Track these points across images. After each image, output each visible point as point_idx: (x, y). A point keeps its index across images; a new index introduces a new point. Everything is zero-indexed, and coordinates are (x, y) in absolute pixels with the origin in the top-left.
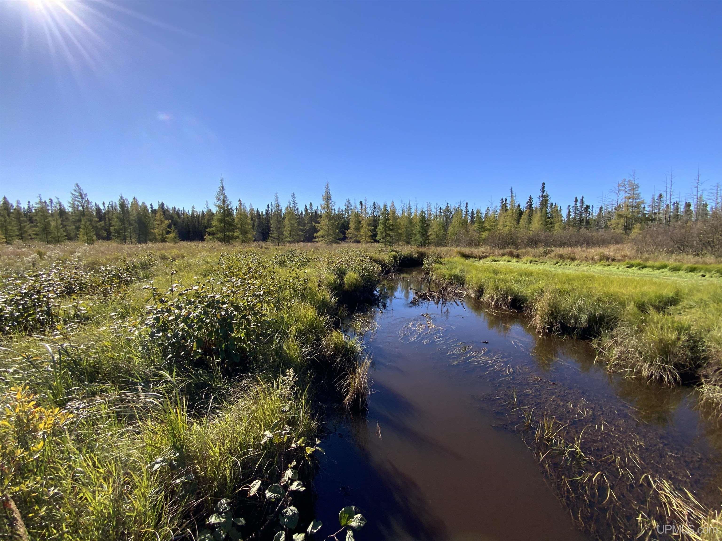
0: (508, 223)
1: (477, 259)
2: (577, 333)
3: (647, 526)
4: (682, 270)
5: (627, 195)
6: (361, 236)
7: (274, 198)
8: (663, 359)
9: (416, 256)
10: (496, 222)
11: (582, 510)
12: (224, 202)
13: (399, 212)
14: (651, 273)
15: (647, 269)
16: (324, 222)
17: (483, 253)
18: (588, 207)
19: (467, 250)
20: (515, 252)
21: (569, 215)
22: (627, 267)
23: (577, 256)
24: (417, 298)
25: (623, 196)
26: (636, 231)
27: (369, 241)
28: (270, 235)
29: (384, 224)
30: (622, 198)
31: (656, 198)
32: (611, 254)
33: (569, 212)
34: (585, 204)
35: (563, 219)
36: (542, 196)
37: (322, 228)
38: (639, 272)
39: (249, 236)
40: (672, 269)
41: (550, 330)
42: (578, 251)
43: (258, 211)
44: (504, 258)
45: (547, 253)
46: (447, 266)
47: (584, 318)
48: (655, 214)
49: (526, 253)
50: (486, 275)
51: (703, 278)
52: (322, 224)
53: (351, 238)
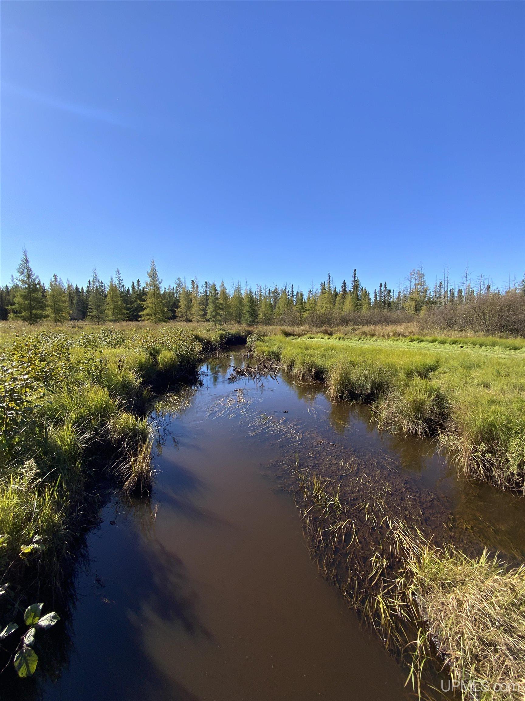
0: (324, 305)
1: (296, 337)
2: (363, 399)
3: (379, 565)
4: (447, 343)
5: (417, 282)
6: (192, 315)
7: (92, 274)
8: (417, 416)
9: (244, 334)
10: (315, 303)
11: (327, 558)
12: (29, 276)
13: (231, 292)
14: (426, 346)
15: (424, 343)
16: (150, 301)
17: (303, 331)
18: (390, 291)
19: (289, 329)
20: (330, 330)
21: (375, 298)
22: (410, 341)
23: (377, 333)
24: (235, 375)
25: (414, 284)
26: (423, 312)
27: (200, 320)
28: (88, 313)
29: (214, 303)
30: (413, 284)
31: (438, 286)
32: (402, 330)
33: (376, 295)
34: (388, 289)
35: (372, 301)
36: (354, 281)
37: (148, 307)
38: (418, 345)
39: (64, 314)
40: (441, 342)
41: (341, 397)
42: (379, 328)
43: (77, 287)
44: (318, 335)
45: (354, 330)
46: (267, 344)
47: (368, 386)
48: (437, 298)
49: (339, 331)
50: (299, 350)
51: (461, 349)
52: (148, 302)
53: (182, 316)
